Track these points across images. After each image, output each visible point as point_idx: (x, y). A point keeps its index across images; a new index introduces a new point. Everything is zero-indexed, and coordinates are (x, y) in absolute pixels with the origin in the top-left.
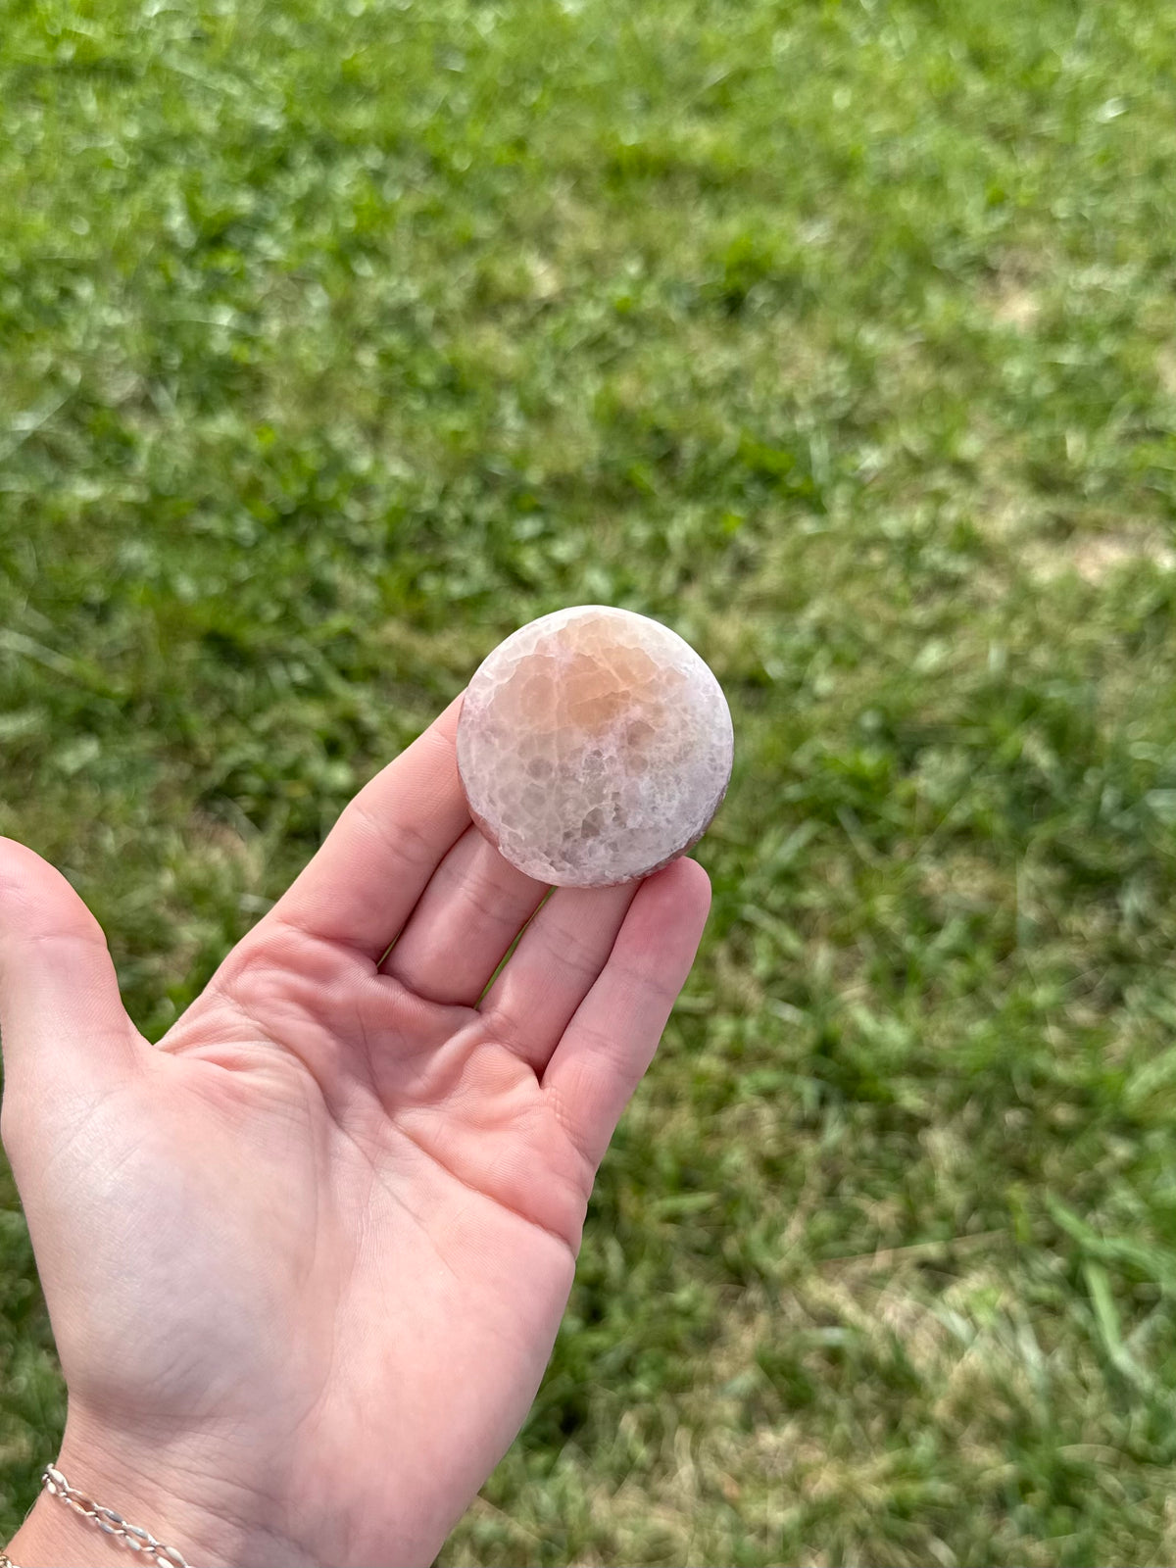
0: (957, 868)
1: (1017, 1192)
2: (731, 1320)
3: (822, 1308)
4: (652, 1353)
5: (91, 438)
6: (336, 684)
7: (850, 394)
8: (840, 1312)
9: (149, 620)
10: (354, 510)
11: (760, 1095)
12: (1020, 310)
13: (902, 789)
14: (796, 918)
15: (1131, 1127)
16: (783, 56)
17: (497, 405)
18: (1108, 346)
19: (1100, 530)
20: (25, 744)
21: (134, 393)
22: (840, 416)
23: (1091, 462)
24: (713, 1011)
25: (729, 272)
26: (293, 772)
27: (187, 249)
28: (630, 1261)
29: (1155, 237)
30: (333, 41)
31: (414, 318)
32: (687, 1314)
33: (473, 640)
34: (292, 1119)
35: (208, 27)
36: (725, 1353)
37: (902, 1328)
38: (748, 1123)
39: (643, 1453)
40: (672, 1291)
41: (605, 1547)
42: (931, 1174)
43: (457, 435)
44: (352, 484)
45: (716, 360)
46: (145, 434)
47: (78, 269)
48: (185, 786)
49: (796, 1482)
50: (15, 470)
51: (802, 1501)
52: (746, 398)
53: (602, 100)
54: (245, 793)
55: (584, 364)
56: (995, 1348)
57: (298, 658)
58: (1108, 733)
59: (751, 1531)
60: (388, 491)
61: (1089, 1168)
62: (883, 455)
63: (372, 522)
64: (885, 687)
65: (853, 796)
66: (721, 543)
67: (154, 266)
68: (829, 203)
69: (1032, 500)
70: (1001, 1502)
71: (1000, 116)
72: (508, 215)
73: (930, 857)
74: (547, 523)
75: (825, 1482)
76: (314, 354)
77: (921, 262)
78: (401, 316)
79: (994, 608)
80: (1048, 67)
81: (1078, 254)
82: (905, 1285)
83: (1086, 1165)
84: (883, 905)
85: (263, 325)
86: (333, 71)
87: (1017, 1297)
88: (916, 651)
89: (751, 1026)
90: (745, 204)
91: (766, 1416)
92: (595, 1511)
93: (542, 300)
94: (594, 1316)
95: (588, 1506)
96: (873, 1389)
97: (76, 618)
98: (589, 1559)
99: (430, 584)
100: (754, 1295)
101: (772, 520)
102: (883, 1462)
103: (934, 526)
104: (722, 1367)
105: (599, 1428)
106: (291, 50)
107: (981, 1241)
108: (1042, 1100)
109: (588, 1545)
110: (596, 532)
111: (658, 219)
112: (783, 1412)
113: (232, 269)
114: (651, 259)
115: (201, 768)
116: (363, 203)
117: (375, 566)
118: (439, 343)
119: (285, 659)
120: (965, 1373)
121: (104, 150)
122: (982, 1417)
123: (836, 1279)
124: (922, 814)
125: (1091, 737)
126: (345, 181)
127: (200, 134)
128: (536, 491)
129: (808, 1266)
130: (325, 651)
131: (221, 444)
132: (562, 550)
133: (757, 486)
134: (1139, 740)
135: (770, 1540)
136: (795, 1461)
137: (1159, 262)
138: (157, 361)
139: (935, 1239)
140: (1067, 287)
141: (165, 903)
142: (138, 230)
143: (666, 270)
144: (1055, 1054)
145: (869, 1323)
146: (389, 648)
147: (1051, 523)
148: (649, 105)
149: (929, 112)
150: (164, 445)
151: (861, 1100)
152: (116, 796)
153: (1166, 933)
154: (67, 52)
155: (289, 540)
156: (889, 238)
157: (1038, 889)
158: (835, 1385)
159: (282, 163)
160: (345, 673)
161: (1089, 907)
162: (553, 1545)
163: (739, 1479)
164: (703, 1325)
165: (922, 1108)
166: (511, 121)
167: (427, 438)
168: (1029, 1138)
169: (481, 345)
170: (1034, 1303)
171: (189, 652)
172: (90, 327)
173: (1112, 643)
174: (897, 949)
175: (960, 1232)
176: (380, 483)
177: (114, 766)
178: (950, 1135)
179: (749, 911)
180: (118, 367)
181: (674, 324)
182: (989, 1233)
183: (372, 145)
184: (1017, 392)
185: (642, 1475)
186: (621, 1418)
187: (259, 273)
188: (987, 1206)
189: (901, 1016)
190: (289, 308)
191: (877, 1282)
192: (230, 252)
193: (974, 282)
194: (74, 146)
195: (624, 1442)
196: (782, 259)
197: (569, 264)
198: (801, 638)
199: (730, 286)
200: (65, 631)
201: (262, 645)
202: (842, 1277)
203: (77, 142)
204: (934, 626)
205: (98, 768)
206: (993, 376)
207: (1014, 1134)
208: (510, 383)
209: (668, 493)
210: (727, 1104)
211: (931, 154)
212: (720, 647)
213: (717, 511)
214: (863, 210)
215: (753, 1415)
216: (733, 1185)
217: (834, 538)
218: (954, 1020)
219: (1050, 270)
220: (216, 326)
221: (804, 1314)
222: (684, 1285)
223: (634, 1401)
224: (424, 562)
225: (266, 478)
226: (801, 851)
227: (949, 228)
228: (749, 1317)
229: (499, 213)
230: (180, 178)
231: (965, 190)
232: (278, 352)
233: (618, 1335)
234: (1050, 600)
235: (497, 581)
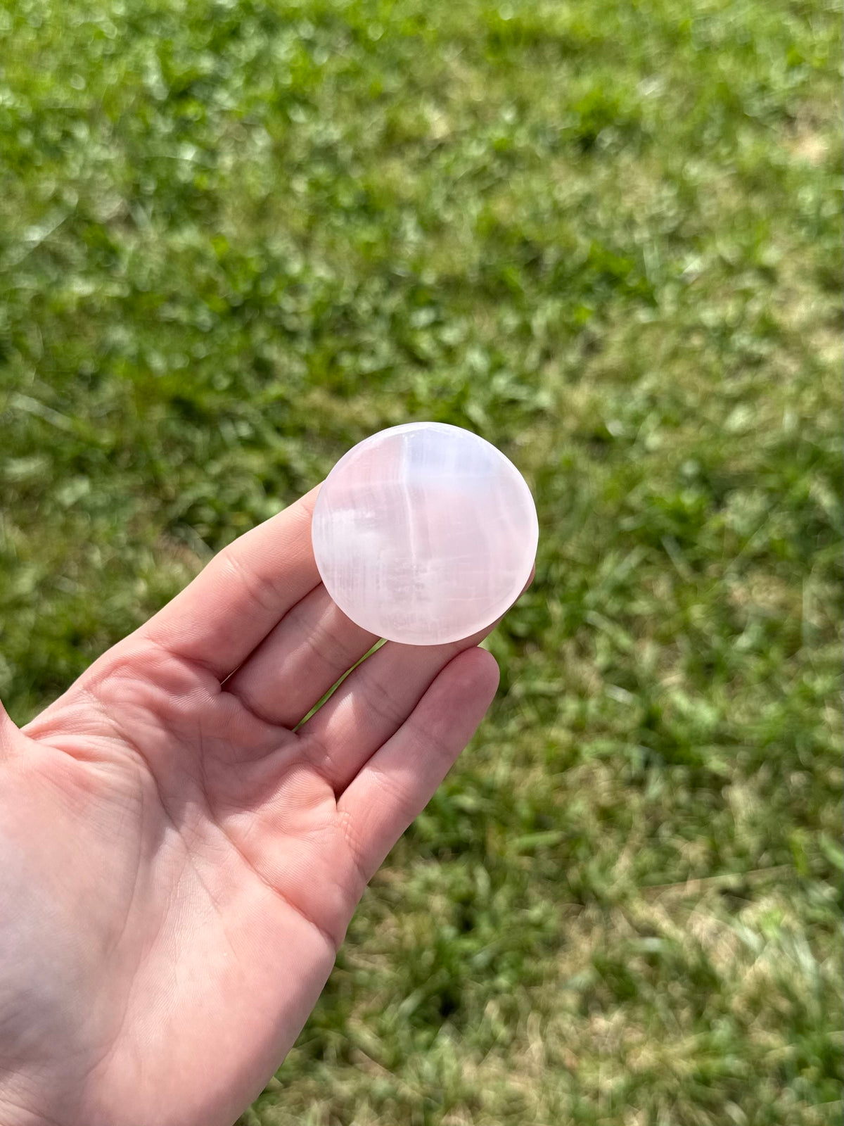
0: (756, 584)
1: (799, 837)
2: (573, 931)
3: (645, 923)
4: (510, 956)
5: (86, 247)
6: (271, 438)
7: (678, 213)
8: (658, 926)
9: (129, 387)
10: (288, 304)
11: (598, 758)
12: (813, 149)
13: (713, 523)
14: (628, 622)
17: (400, 222)
20: (32, 483)
21: (119, 213)
22: (669, 231)
24: (562, 693)
25: (584, 119)
26: (239, 506)
27: (160, 101)
28: (494, 886)
31: (336, 155)
32: (539, 926)
33: (379, 405)
36: (568, 957)
37: (706, 940)
38: (588, 781)
39: (503, 1032)
40: (527, 908)
41: (473, 1105)
42: (732, 822)
43: (369, 246)
44: (287, 283)
45: (571, 187)
46: (127, 244)
47: (76, 116)
48: (155, 516)
49: (622, 1056)
50: (27, 271)
51: (626, 1071)
52: (595, 217)
54: (202, 522)
55: (468, 191)
56: (780, 956)
57: (244, 418)
59: (586, 1093)
60: (315, 289)
62: (703, 262)
63: (303, 313)
64: (701, 443)
65: (673, 527)
66: (574, 330)
67: (136, 114)
68: (663, 65)
69: (821, 297)
70: (783, 1075)
72: (411, 75)
73: (735, 575)
74: (438, 315)
75: (645, 1058)
76: (259, 182)
77: (734, 110)
78: (326, 153)
79: (789, 382)
82: (709, 907)
84: (696, 613)
85: (219, 160)
87: (797, 917)
88: (726, 414)
89: (592, 705)
90: (596, 65)
91: (599, 1005)
92: (464, 1075)
93: (436, 141)
94: (466, 926)
95: (460, 1071)
96: (684, 986)
97: (73, 386)
98: (460, 1113)
99: (346, 361)
100: (591, 912)
101: (614, 312)
102: (690, 1042)
103: (742, 319)
104: (565, 967)
105: (470, 1012)
107: (770, 874)
108: (820, 765)
109: (460, 1101)
110: (477, 320)
111: (528, 77)
112: (612, 1002)
113: (196, 116)
114: (522, 108)
115: (168, 502)
116: (297, 66)
117: (304, 346)
118: (356, 174)
119: (233, 418)
120: (756, 976)
121: (98, 23)
122: (768, 1009)
123: (656, 901)
124: (728, 543)
126: (285, 49)
127: (172, 12)
128: (430, 289)
129: (633, 891)
130: (265, 413)
131: (186, 252)
132: (450, 335)
133: (604, 284)
135: (601, 1101)
136: (621, 1040)
138: (137, 187)
139: (733, 871)
141: (139, 604)
142: (123, 86)
143: (534, 117)
144: (831, 730)
145: (680, 934)
146: (314, 411)
147: (834, 316)
150: (142, 253)
151: (678, 763)
152: (102, 523)
155: (237, 327)
156: (710, 91)
157: (821, 602)
158: (653, 981)
159: (235, 33)
160: (280, 430)
162: (433, 1102)
163: (577, 1053)
164: (551, 935)
165: (725, 770)
166: (414, 1)
167: (344, 247)
168: (809, 794)
169: (389, 175)
170: (810, 922)
171: (159, 413)
172: (85, 160)
174: (708, 647)
175: (756, 867)
176: (310, 284)
177: (101, 500)
178: (748, 791)
179: (592, 616)
180: (107, 192)
181: (539, 159)
182: (776, 868)
183: (305, 19)
184: (810, 213)
185: (503, 1049)
186: (486, 1005)
187: (216, 119)
188: (775, 845)
189: (710, 699)
190: (239, 146)
191: (688, 904)
192: (194, 103)
193: (777, 127)
194: (74, 21)
195: (489, 1023)
196: (626, 109)
197: (458, 112)
198: (636, 404)
199: (584, 129)
200: (64, 396)
201: (216, 407)
202: (660, 900)
203: (77, 18)
204: (742, 395)
205: (90, 502)
206: (791, 200)
207: (798, 791)
208: (411, 204)
209: (534, 290)
210: (572, 766)
211: (744, 26)
212: (573, 411)
213: (571, 305)
214: (690, 71)
215: (589, 1004)
216: (575, 828)
217: (663, 326)
218: (752, 704)
219: (836, 118)
220: (182, 160)
221: (630, 928)
222: (536, 904)
223: (496, 992)
224: (341, 344)
225: (220, 279)
226: (633, 572)
227: (757, 85)
228: (587, 929)
229: (403, 73)
230: (156, 46)
231: (770, 55)
232: (231, 180)
233: (484, 943)
234: (834, 375)
235: (399, 359)
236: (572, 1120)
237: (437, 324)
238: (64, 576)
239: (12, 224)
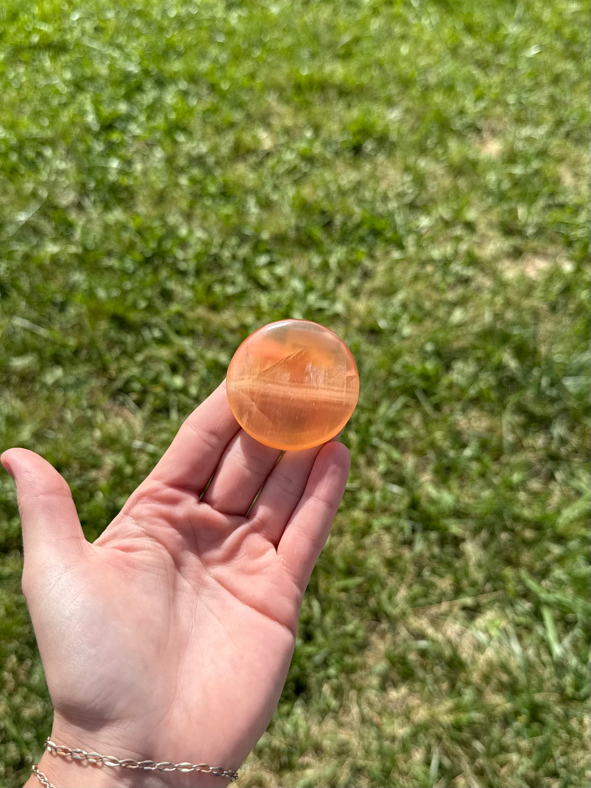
0: (473, 416)
1: (509, 572)
2: (374, 638)
3: (417, 631)
4: (336, 655)
5: (54, 223)
6: (173, 337)
7: (414, 191)
8: (426, 632)
9: (84, 309)
10: (180, 254)
11: (383, 529)
12: (493, 148)
13: (445, 381)
14: (396, 443)
15: (560, 539)
16: (376, 30)
17: (246, 201)
18: (535, 164)
19: (535, 253)
20: (27, 372)
21: (73, 201)
22: (409, 202)
23: (530, 220)
24: (359, 489)
25: (354, 135)
26: (156, 380)
27: (95, 131)
28: (324, 612)
29: (556, 111)
30: (161, 30)
31: (205, 161)
32: (353, 635)
33: (239, 314)
34: (158, 574)
35: (102, 25)
36: (371, 653)
37: (455, 639)
38: (378, 542)
40: (345, 625)
41: (318, 750)
42: (467, 565)
43: (228, 217)
44: (179, 242)
45: (348, 177)
46: (79, 220)
47: (44, 142)
48: (104, 389)
49: (408, 714)
50: (18, 240)
51: (411, 724)
52: (364, 194)
53: (291, 54)
54: (133, 391)
55: (287, 181)
56: (500, 647)
57: (156, 326)
58: (543, 349)
59: (387, 739)
60: (196, 244)
61: (542, 560)
62: (430, 220)
63: (190, 259)
64: (435, 331)
65: (421, 384)
66: (355, 264)
67: (81, 139)
68: (400, 100)
69: (503, 239)
70: (506, 721)
71: (479, 56)
72: (248, 110)
73: (460, 412)
74: (271, 257)
75: (421, 715)
76: (159, 181)
77: (444, 126)
78: (199, 161)
79: (486, 292)
80: (503, 32)
81: (520, 121)
82: (456, 618)
83: (540, 557)
84: (438, 435)
85: (133, 166)
86: (161, 44)
87: (509, 622)
88: (449, 313)
89: (378, 495)
90: (360, 101)
91: (392, 683)
92: (312, 732)
93: (266, 150)
94: (308, 638)
95: (308, 729)
96: (443, 669)
97: (49, 310)
98: (310, 755)
99: (217, 288)
100: (384, 625)
101: (378, 253)
102: (449, 703)
103: (456, 253)
104: (371, 661)
105: (313, 691)
106: (142, 34)
107: (493, 596)
108: (518, 527)
109: (310, 748)
110: (296, 261)
111: (318, 109)
112: (400, 681)
113: (117, 140)
114: (317, 129)
115: (111, 380)
116: (178, 107)
117: (191, 280)
119: (149, 326)
120: (486, 660)
121: (54, 85)
122: (495, 681)
123: (423, 616)
124: (456, 391)
125: (535, 352)
126: (170, 97)
127: (99, 76)
128: (266, 242)
129: (409, 610)
130: (168, 322)
131: (116, 224)
132: (280, 270)
133: (371, 236)
134: (558, 353)
135: (396, 743)
136: (406, 704)
137: (559, 123)
138: (83, 185)
139: (469, 595)
140: (515, 137)
141: (97, 445)
142: (73, 123)
143: (324, 134)
144: (523, 505)
145: (439, 637)
146: (199, 319)
147: (511, 250)
148: (313, 56)
149: (446, 55)
150: (88, 226)
151: (432, 530)
152: (71, 394)
153: (574, 446)
154: (35, 39)
155: (149, 270)
156: (430, 115)
157: (513, 427)
158: (424, 667)
159: (139, 89)
160: (178, 333)
161: (537, 434)
162: (293, 749)
163: (380, 714)
164: (360, 641)
165: (461, 533)
166: (248, 66)
167: (212, 218)
168: (512, 546)
169: (238, 173)
170: (517, 625)
171: (104, 325)
172: (51, 170)
173: (543, 307)
174: (446, 456)
175: (483, 592)
176: (193, 241)
177: (70, 380)
178: (475, 545)
179: (375, 441)
180: (65, 189)
181: (329, 160)
182: (495, 592)
183: (182, 78)
184: (493, 188)
185: (334, 714)
186: (323, 686)
187: (130, 141)
188: (495, 579)
189: (449, 489)
190: (145, 158)
191: (443, 617)
192: (116, 132)
193: (472, 136)
194: (40, 83)
195: (325, 698)
196: (379, 127)
197: (278, 133)
198: (395, 309)
199: (354, 141)
200: (43, 316)
201: (139, 320)
202: (426, 615)
203: (42, 81)
204: (458, 301)
205: (63, 382)
206: (482, 181)
207: (505, 544)
208: (252, 191)
209: (328, 241)
210: (368, 534)
211: (448, 75)
212: (357, 315)
213: (353, 249)
214: (417, 102)
215: (386, 682)
216: (372, 573)
217: (408, 260)
218: (475, 490)
219: (506, 129)
220: (111, 168)
221: (408, 634)
222: (350, 622)
223: (329, 678)
224: (215, 277)
225: (137, 240)
226: (398, 411)
227: (458, 110)
228: (382, 635)
229: (244, 109)
230: (91, 97)
231: (465, 92)
232: (141, 179)
233: (320, 647)
234: (513, 287)
235: (249, 286)
236: (379, 757)
237: (271, 264)
238: (49, 428)
239: (7, 210)
